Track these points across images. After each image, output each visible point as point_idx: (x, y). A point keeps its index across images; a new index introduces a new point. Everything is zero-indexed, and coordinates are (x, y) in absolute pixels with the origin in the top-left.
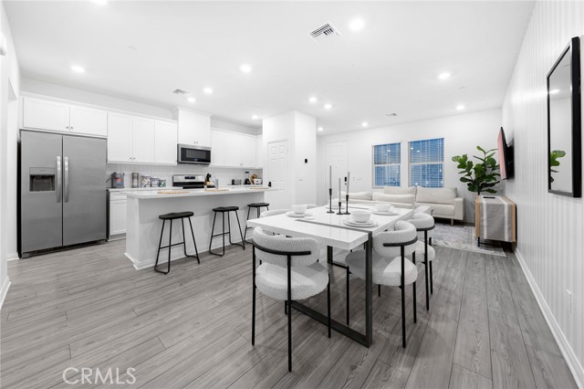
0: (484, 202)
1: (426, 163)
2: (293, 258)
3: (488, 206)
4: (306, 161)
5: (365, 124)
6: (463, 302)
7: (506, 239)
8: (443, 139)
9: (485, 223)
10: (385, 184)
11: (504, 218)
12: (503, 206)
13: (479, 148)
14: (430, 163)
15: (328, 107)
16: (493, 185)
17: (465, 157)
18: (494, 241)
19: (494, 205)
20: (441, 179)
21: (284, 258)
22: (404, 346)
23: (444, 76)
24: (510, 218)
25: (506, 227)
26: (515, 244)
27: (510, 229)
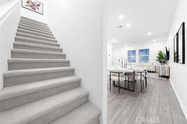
0: (161, 66)
1: (144, 56)
2: (120, 74)
3: (162, 67)
4: (109, 55)
5: (125, 45)
6: (154, 87)
7: (167, 75)
8: (149, 49)
9: (161, 71)
10: (131, 62)
11: (166, 70)
12: (166, 67)
14: (145, 56)
15: (116, 41)
18: (163, 76)
19: (163, 67)
20: (148, 60)
21: (118, 74)
22: (141, 92)
23: (150, 34)
24: (168, 70)
25: (167, 72)
26: (169, 76)
27: (168, 73)
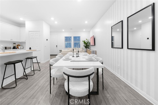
3: (92, 51)
4: (47, 40)
5: (63, 30)
8: (80, 37)
13: (86, 39)
15: (56, 23)
16: (89, 47)
17: (85, 41)
